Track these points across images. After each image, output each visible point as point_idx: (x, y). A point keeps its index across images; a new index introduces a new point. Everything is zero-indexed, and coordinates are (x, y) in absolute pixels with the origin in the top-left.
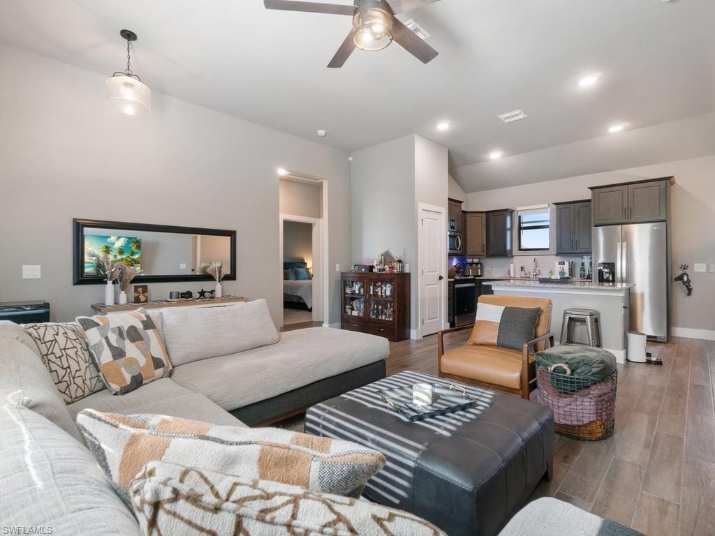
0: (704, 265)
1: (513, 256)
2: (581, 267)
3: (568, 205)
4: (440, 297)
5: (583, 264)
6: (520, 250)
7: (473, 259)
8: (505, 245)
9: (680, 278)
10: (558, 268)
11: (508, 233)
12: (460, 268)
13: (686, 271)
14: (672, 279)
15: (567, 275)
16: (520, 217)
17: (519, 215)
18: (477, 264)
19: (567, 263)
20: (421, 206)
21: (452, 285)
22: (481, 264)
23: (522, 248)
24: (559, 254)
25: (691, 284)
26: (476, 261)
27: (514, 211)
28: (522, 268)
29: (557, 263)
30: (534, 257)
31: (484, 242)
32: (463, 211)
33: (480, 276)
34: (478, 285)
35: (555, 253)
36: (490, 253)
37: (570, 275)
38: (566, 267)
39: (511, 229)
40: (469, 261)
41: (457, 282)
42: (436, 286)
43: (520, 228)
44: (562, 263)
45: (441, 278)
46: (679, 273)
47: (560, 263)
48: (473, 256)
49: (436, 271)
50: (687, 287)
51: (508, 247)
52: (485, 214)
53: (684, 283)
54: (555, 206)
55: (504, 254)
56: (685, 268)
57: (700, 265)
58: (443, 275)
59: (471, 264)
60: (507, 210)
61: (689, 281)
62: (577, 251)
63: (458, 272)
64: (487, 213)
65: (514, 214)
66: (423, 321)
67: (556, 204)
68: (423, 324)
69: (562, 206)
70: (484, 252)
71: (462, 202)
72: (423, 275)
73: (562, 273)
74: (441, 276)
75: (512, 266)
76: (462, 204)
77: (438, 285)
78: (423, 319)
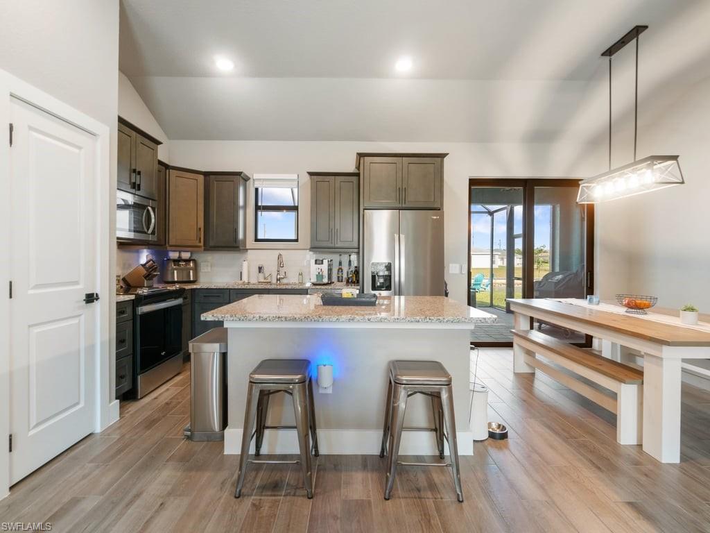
0: (457, 266)
1: (246, 250)
3: (327, 178)
4: (90, 349)
6: (257, 240)
7: (180, 252)
8: (236, 231)
10: (314, 269)
11: (241, 213)
12: (155, 270)
15: (326, 280)
16: (257, 190)
17: (256, 186)
18: (188, 261)
19: (326, 262)
21: (129, 310)
22: (194, 261)
23: (260, 237)
24: (314, 248)
26: (186, 255)
27: (249, 179)
28: (260, 269)
29: (313, 261)
30: (277, 253)
31: (201, 224)
32: (160, 163)
33: (194, 282)
34: (189, 300)
35: (309, 247)
36: (212, 243)
37: (329, 278)
38: (325, 267)
39: (245, 207)
40: (174, 255)
41: (140, 300)
42: (75, 321)
43: (258, 208)
44: (319, 262)
45: (91, 298)
47: (316, 262)
48: (180, 247)
49: (77, 283)
51: (241, 236)
52: (201, 177)
54: (309, 178)
55: (233, 245)
57: (454, 265)
58: (97, 290)
59: (177, 261)
60: (239, 174)
62: (338, 245)
63: (149, 276)
64: (206, 174)
65: (250, 183)
66: (10, 440)
67: (311, 174)
68: (10, 450)
69: (320, 178)
70: (200, 242)
71: (160, 143)
72: (11, 297)
73: (320, 276)
74: (93, 294)
75: (245, 264)
76: (159, 146)
77: (83, 317)
78: (11, 436)
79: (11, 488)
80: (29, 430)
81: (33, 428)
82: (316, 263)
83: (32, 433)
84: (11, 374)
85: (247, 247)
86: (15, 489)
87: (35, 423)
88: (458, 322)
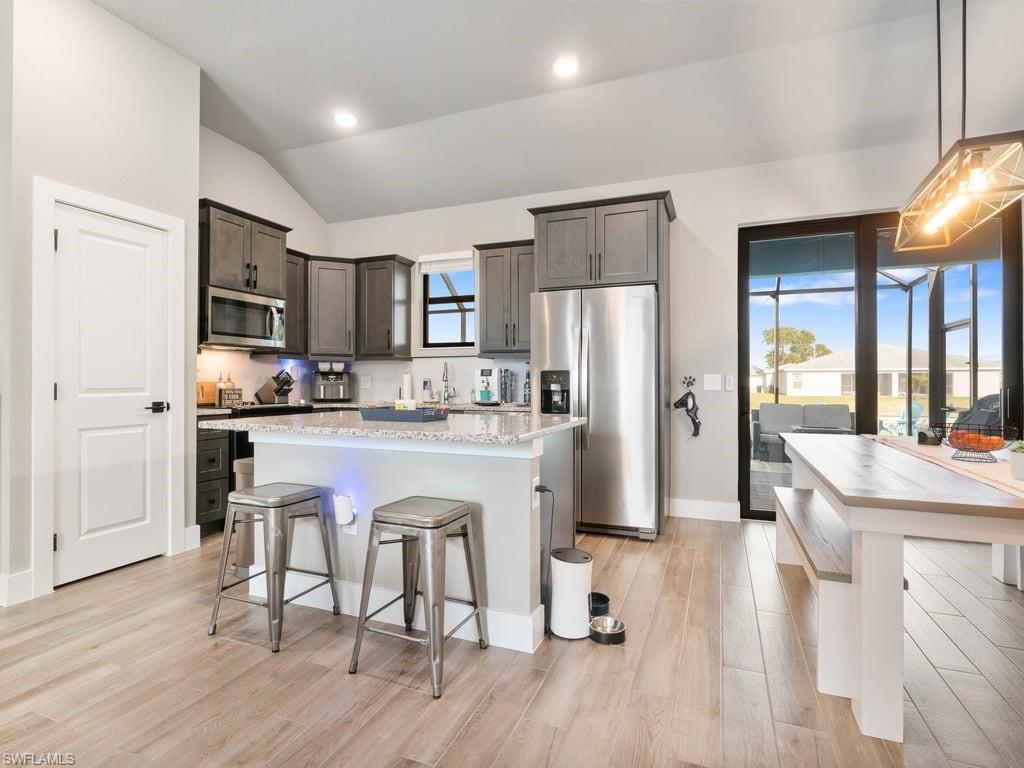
0: (718, 377)
1: (411, 359)
2: (524, 380)
3: (499, 251)
5: (528, 376)
6: (426, 345)
7: (330, 362)
8: (389, 334)
9: (682, 403)
10: (479, 384)
11: (399, 313)
13: (693, 389)
14: (668, 405)
15: (495, 398)
16: (426, 278)
17: (424, 272)
18: (339, 375)
19: (495, 373)
20: (44, 190)
22: (349, 374)
23: (431, 340)
24: (484, 353)
25: (699, 414)
26: (339, 367)
27: (413, 263)
28: (425, 383)
29: (477, 372)
30: (444, 361)
31: (352, 327)
32: (290, 252)
33: (347, 400)
35: (479, 352)
36: (363, 351)
37: (504, 396)
38: (494, 381)
39: (408, 302)
40: (324, 367)
43: (427, 300)
44: (486, 373)
45: (158, 407)
46: (679, 392)
47: (482, 373)
48: (332, 357)
49: (140, 390)
50: (694, 421)
51: (400, 341)
52: (351, 268)
53: (687, 411)
54: (477, 252)
55: (387, 352)
56: (690, 384)
57: (711, 376)
58: (169, 400)
59: (325, 375)
60: (392, 258)
61: (695, 408)
62: (515, 348)
63: (280, 391)
64: (358, 262)
65: (415, 269)
66: (55, 539)
67: (480, 247)
68: (55, 549)
69: (490, 252)
70: (350, 349)
71: (289, 230)
72: (56, 398)
73: (487, 393)
74: (162, 403)
75: (407, 378)
76: (287, 234)
77: (149, 426)
78: (55, 535)
79: (56, 588)
80: (80, 535)
81: (85, 534)
82: (482, 375)
83: (82, 538)
84: (57, 475)
85: (412, 355)
86: (62, 591)
87: (86, 530)
88: (461, 441)
